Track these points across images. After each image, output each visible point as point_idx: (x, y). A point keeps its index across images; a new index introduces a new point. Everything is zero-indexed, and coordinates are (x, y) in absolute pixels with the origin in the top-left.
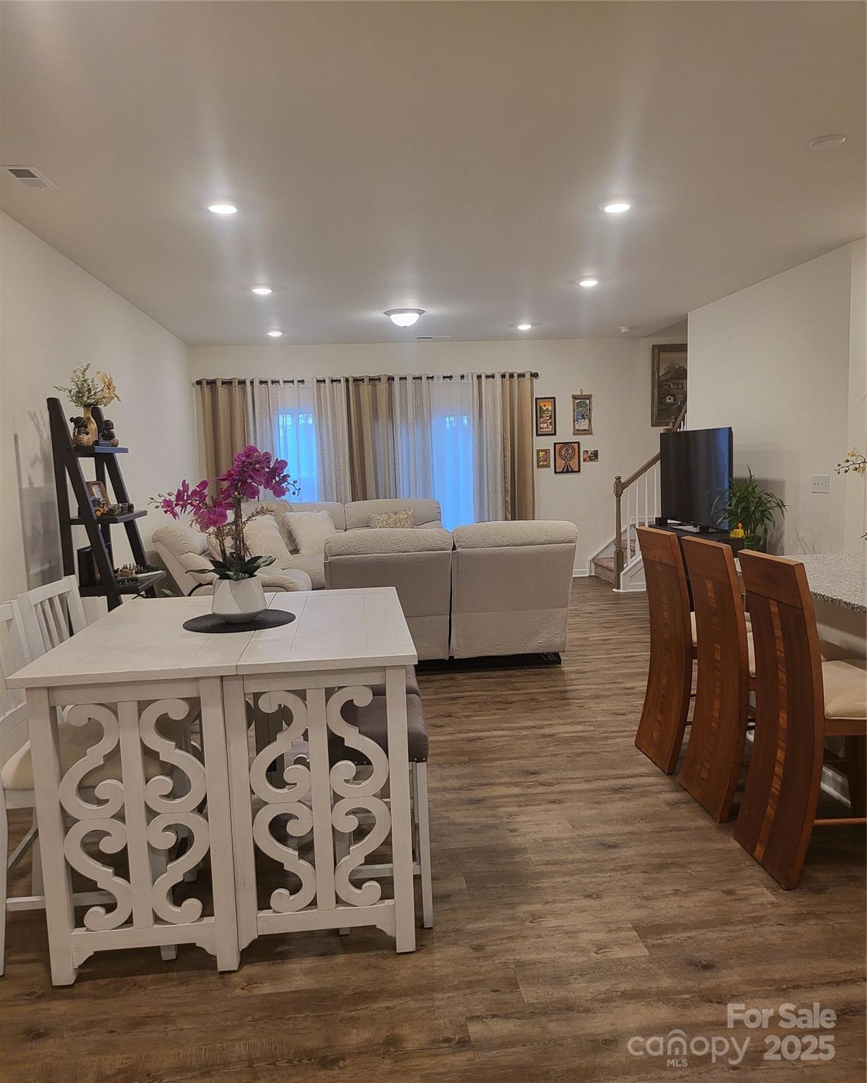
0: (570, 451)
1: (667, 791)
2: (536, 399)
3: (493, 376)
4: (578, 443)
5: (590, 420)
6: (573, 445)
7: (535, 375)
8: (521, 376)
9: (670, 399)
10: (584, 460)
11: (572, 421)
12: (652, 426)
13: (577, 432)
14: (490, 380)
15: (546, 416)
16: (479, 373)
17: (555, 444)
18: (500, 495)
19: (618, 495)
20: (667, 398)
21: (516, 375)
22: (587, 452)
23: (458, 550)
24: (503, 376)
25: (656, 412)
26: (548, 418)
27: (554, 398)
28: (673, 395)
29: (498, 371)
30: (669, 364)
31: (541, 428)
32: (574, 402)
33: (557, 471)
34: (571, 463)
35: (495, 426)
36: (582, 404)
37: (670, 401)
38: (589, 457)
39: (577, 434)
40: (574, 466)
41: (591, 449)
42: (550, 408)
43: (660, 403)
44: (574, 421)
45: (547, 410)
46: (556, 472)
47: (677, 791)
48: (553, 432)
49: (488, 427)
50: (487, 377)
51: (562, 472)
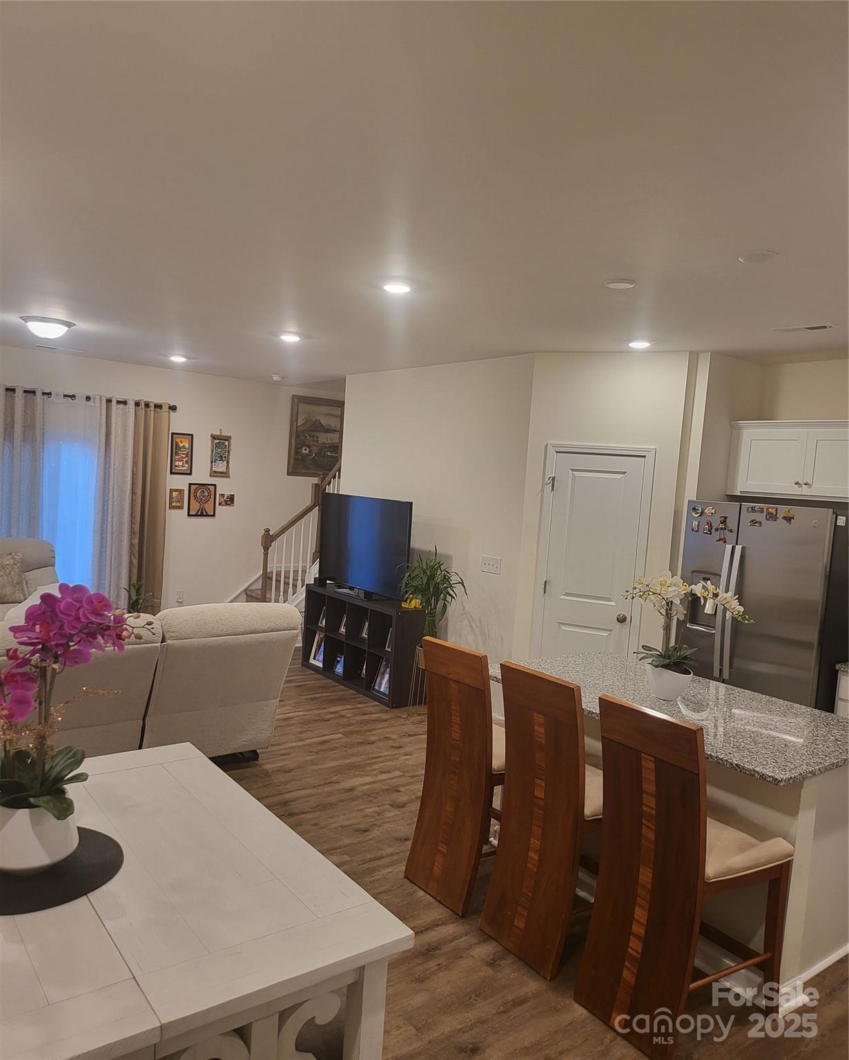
0: (206, 494)
1: (475, 944)
2: (173, 434)
3: (125, 403)
4: (215, 485)
5: (228, 462)
6: (209, 487)
7: (173, 408)
8: (158, 406)
9: (305, 450)
10: (220, 504)
11: (210, 462)
12: (288, 475)
13: (214, 474)
14: (121, 406)
15: (182, 454)
16: (109, 396)
17: (190, 484)
18: (126, 537)
19: (266, 548)
20: (303, 449)
21: (152, 405)
22: (222, 495)
23: (169, 642)
24: (137, 404)
25: (292, 461)
26: (184, 456)
27: (192, 435)
28: (309, 447)
29: (132, 397)
30: (306, 416)
31: (176, 466)
32: (212, 442)
33: (191, 513)
34: (206, 506)
35: (125, 459)
36: (221, 445)
37: (305, 452)
38: (225, 501)
39: (213, 476)
40: (208, 508)
41: (227, 493)
42: (187, 446)
43: (297, 452)
44: (212, 462)
45: (184, 447)
46: (189, 515)
47: (484, 941)
48: (189, 472)
49: (116, 460)
50: (118, 402)
51: (196, 515)
